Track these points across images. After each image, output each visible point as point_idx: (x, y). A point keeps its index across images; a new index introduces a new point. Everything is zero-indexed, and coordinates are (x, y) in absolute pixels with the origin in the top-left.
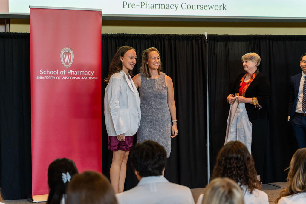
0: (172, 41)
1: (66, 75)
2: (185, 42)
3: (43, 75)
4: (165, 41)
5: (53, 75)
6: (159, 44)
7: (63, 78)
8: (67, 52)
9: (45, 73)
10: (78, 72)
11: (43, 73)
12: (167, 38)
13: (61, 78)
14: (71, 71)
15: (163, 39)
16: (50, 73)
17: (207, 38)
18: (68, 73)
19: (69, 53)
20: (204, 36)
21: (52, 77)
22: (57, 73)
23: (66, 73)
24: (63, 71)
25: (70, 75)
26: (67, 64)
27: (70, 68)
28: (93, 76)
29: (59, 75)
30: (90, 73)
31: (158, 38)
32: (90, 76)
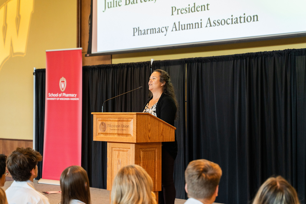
0: (130, 68)
1: (62, 97)
2: (139, 68)
3: (50, 97)
4: (125, 68)
5: (55, 97)
6: (122, 72)
7: (61, 99)
8: (63, 80)
9: (51, 95)
10: (69, 94)
11: (50, 96)
12: (126, 66)
13: (59, 100)
14: (64, 94)
15: (124, 67)
16: (54, 96)
17: (151, 64)
18: (63, 95)
19: (64, 82)
20: (150, 62)
21: (55, 98)
22: (57, 96)
23: (62, 95)
24: (60, 94)
25: (64, 97)
26: (63, 89)
27: (64, 92)
28: (76, 98)
29: (58, 97)
30: (74, 95)
31: (121, 67)
32: (74, 97)
